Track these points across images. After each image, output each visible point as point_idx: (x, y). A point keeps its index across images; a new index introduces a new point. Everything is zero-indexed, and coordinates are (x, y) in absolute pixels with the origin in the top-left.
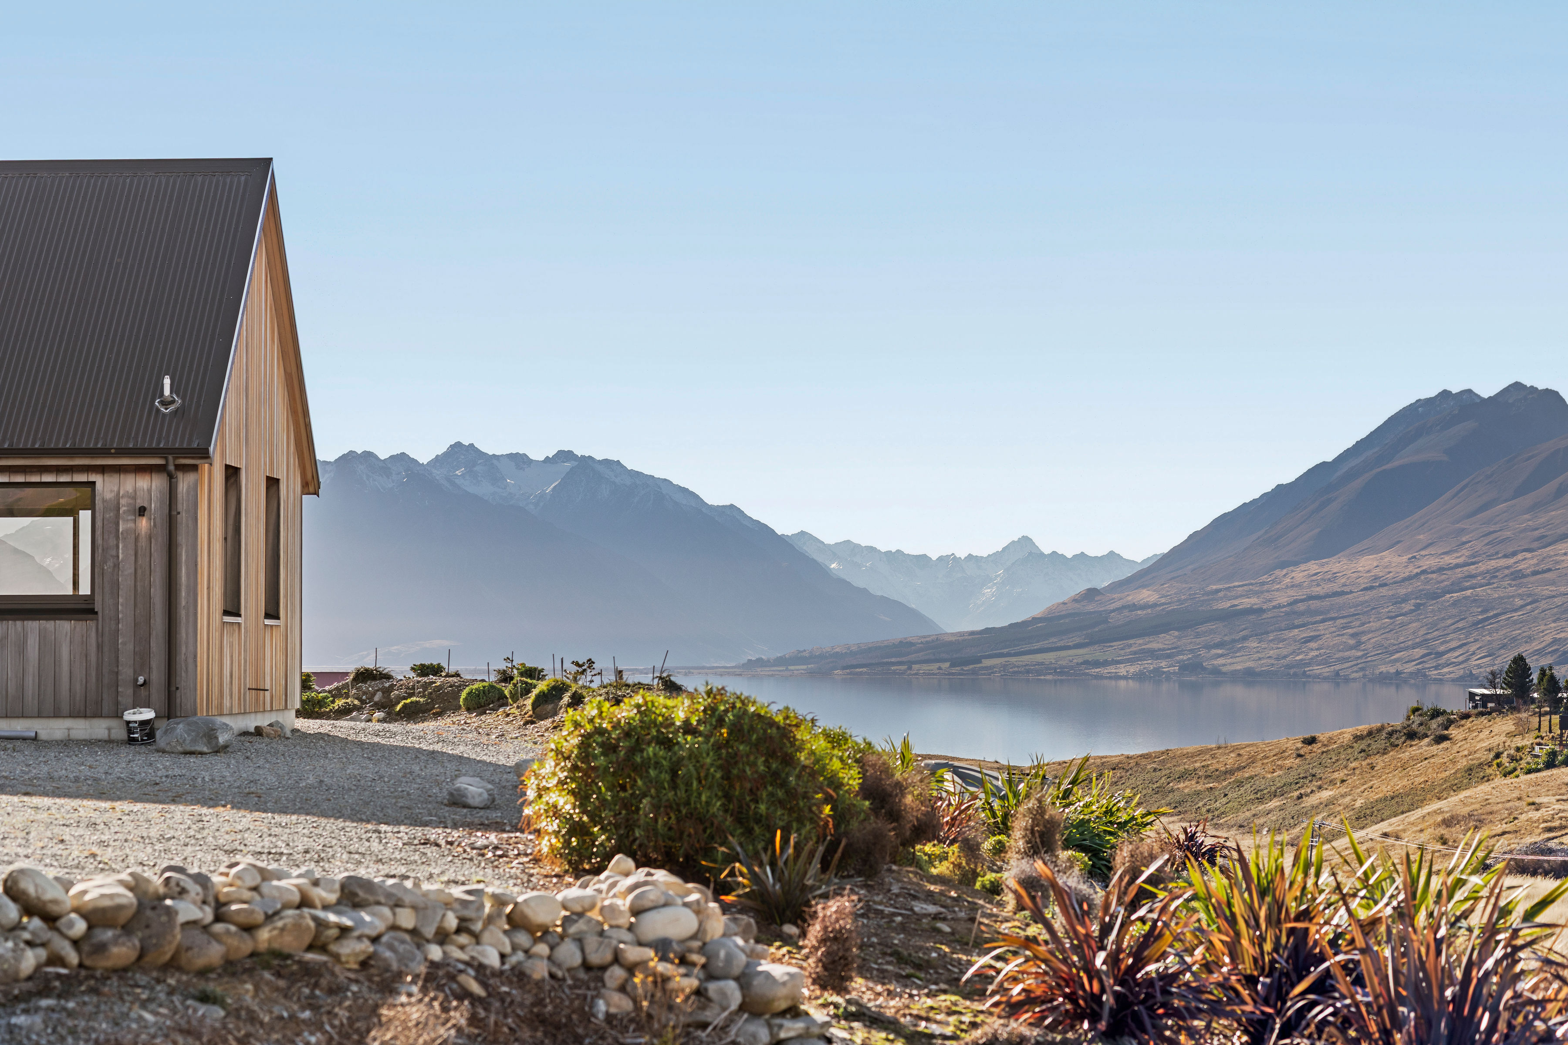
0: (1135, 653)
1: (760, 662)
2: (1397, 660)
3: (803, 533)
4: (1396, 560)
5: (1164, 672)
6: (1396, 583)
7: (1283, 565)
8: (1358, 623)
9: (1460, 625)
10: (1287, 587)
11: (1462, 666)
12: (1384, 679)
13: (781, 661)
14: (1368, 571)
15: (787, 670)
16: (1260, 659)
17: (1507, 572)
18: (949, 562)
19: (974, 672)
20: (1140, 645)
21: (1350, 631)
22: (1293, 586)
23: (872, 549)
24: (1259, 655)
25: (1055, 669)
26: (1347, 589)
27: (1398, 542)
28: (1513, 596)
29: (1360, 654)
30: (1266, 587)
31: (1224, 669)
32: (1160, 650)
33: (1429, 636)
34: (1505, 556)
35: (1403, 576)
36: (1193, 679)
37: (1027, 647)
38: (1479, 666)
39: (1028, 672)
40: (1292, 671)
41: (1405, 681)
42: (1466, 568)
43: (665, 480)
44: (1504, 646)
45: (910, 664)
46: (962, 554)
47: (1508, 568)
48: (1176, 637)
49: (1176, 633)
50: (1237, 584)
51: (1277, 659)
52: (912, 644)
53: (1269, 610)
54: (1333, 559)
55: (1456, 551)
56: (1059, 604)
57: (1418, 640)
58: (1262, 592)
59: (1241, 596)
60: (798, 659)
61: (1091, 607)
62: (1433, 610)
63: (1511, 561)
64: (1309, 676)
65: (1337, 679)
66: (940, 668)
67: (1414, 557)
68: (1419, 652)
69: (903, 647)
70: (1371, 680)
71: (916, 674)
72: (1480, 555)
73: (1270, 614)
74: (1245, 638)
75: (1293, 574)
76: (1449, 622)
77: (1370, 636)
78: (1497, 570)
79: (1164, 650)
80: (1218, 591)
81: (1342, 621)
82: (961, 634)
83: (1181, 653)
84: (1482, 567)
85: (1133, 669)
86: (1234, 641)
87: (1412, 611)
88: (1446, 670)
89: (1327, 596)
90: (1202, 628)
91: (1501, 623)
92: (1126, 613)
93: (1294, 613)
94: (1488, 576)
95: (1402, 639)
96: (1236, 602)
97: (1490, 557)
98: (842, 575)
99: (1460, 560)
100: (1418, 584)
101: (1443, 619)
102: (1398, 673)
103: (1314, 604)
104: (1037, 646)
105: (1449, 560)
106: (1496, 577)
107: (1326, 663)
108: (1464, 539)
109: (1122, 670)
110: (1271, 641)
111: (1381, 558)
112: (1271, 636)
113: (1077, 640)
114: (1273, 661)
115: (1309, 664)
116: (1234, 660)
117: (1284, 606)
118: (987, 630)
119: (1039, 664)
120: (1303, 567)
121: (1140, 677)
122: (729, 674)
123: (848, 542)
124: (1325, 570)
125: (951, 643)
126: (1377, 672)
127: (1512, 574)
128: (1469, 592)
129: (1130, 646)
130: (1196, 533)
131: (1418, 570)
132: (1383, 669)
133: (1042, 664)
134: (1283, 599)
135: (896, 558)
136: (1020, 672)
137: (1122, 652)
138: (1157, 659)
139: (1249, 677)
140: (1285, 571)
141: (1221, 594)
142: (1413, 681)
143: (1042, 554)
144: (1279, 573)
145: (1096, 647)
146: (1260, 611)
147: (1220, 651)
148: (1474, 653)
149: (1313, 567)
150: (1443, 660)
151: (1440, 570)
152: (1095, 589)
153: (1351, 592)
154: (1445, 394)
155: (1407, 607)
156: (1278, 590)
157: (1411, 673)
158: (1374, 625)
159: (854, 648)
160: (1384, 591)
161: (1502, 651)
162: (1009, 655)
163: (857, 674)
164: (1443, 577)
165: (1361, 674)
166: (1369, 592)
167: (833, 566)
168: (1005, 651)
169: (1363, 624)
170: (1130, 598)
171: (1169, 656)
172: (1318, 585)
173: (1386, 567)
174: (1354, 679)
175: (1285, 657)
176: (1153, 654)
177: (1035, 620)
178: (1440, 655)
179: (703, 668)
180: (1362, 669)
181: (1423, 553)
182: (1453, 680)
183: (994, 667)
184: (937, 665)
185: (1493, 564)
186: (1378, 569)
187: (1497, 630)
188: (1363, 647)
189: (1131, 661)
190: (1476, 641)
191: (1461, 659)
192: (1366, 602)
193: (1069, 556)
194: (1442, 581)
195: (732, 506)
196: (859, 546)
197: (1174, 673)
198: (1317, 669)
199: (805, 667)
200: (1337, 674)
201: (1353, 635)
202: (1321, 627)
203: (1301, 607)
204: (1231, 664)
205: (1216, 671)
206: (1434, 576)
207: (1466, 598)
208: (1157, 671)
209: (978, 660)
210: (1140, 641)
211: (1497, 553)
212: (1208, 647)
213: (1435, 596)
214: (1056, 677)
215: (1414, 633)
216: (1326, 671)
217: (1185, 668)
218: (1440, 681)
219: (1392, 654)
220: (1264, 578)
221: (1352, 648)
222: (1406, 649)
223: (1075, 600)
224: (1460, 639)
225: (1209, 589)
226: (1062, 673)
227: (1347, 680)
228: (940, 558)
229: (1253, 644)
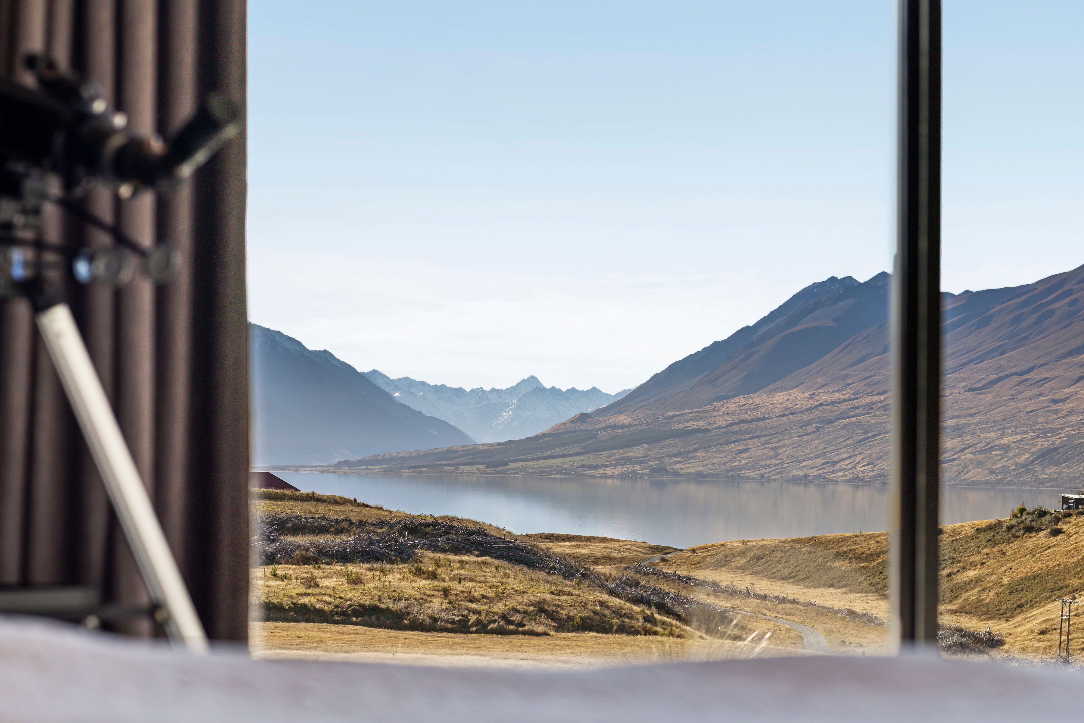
0: (618, 460)
1: (347, 463)
2: (804, 467)
3: (375, 372)
4: (801, 395)
5: (639, 474)
6: (801, 412)
7: (720, 398)
8: (776, 440)
9: (848, 442)
10: (724, 414)
11: (850, 472)
12: (796, 480)
13: (361, 463)
14: (782, 403)
15: (367, 468)
16: (707, 465)
17: (880, 405)
18: (479, 393)
19: (503, 472)
20: (621, 454)
21: (770, 446)
22: (728, 413)
23: (423, 383)
24: (706, 462)
25: (562, 470)
26: (766, 416)
27: (802, 383)
28: (885, 422)
29: (778, 462)
30: (708, 414)
31: (682, 472)
32: (635, 458)
33: (826, 450)
34: (878, 394)
35: (806, 407)
36: (660, 478)
37: (539, 455)
38: (863, 472)
39: (542, 472)
40: (730, 474)
41: (811, 482)
42: (851, 402)
43: (278, 332)
44: (880, 458)
45: (457, 465)
46: (487, 388)
47: (880, 402)
48: (646, 449)
49: (647, 446)
50: (687, 411)
51: (719, 465)
52: (456, 451)
53: (713, 430)
54: (755, 395)
55: (843, 390)
56: (560, 424)
57: (818, 453)
58: (706, 417)
59: (691, 420)
60: (374, 461)
61: (583, 427)
62: (829, 432)
63: (883, 397)
64: (742, 477)
65: (762, 479)
66: (479, 469)
67: (814, 394)
68: (820, 461)
69: (450, 453)
70: (787, 481)
71: (461, 473)
72: (860, 393)
73: (713, 433)
74: (696, 450)
75: (728, 405)
76: (841, 440)
77: (785, 449)
78: (873, 403)
79: (638, 457)
80: (674, 416)
81: (764, 438)
82: (492, 445)
83: (651, 460)
84: (863, 401)
85: (617, 471)
86: (688, 452)
87: (814, 432)
88: (839, 474)
89: (753, 421)
90: (665, 443)
91: (877, 442)
92: (609, 431)
93: (731, 432)
94: (867, 408)
95: (807, 452)
96: (688, 424)
97: (868, 394)
98: (403, 402)
99: (847, 397)
100: (817, 413)
101: (837, 438)
102: (806, 476)
103: (744, 426)
104: (547, 454)
105: (838, 396)
106: (872, 408)
107: (753, 468)
108: (849, 382)
109: (609, 472)
110: (714, 452)
111: (790, 394)
112: (715, 449)
113: (576, 450)
114: (716, 467)
115: (741, 469)
116: (688, 465)
117: (723, 428)
118: (510, 442)
119: (549, 467)
120: (734, 400)
121: (622, 477)
122: (326, 471)
123: (407, 379)
124: (750, 402)
125: (485, 451)
126: (791, 475)
127: (884, 406)
128: (854, 419)
129: (614, 455)
130: (656, 375)
131: (817, 403)
132: (795, 473)
133: (552, 467)
134: (722, 423)
135: (440, 390)
136: (536, 473)
137: (609, 459)
138: (633, 464)
139: (700, 478)
140: (721, 403)
141: (677, 419)
142: (816, 482)
143: (544, 388)
144: (716, 403)
145: (589, 455)
146: (706, 431)
147: (678, 459)
148: (859, 463)
149: (742, 400)
150: (837, 467)
151: (833, 403)
152: (586, 414)
153: (770, 418)
154: (833, 279)
155: (811, 429)
156: (717, 416)
157: (815, 476)
158: (787, 442)
159: (414, 454)
160: (793, 418)
161: (879, 461)
162: (527, 460)
163: (418, 472)
164: (835, 408)
165: (779, 476)
166: (783, 418)
167: (396, 395)
168: (524, 457)
169: (780, 441)
170: (611, 420)
171: (642, 462)
172: (746, 413)
173: (794, 401)
174: (774, 480)
175: (725, 464)
176: (631, 461)
177: (544, 435)
178: (835, 463)
179: (306, 466)
180: (780, 473)
181: (819, 391)
182: (845, 481)
183: (517, 468)
184: (476, 467)
185: (870, 399)
186: (788, 402)
187: (875, 446)
188: (780, 457)
189: (615, 466)
190: (860, 454)
191: (850, 466)
192: (781, 425)
193: (564, 390)
194: (835, 411)
195: (325, 351)
196: (414, 381)
197: (646, 474)
198: (747, 473)
199: (379, 467)
200: (762, 476)
201: (773, 449)
202: (750, 442)
203: (735, 428)
204: (686, 468)
205: (676, 473)
206: (829, 407)
207: (852, 423)
208: (634, 473)
209: (506, 464)
210: (621, 451)
211: (872, 392)
212: (670, 456)
213: (830, 422)
214: (562, 476)
215: (816, 447)
216: (754, 474)
217: (653, 471)
218: (835, 482)
219: (800, 462)
220: (707, 407)
221: (771, 458)
222: (810, 459)
223: (572, 421)
224: (848, 452)
225: (667, 415)
226: (566, 474)
227: (769, 480)
228: (473, 391)
229: (701, 454)
